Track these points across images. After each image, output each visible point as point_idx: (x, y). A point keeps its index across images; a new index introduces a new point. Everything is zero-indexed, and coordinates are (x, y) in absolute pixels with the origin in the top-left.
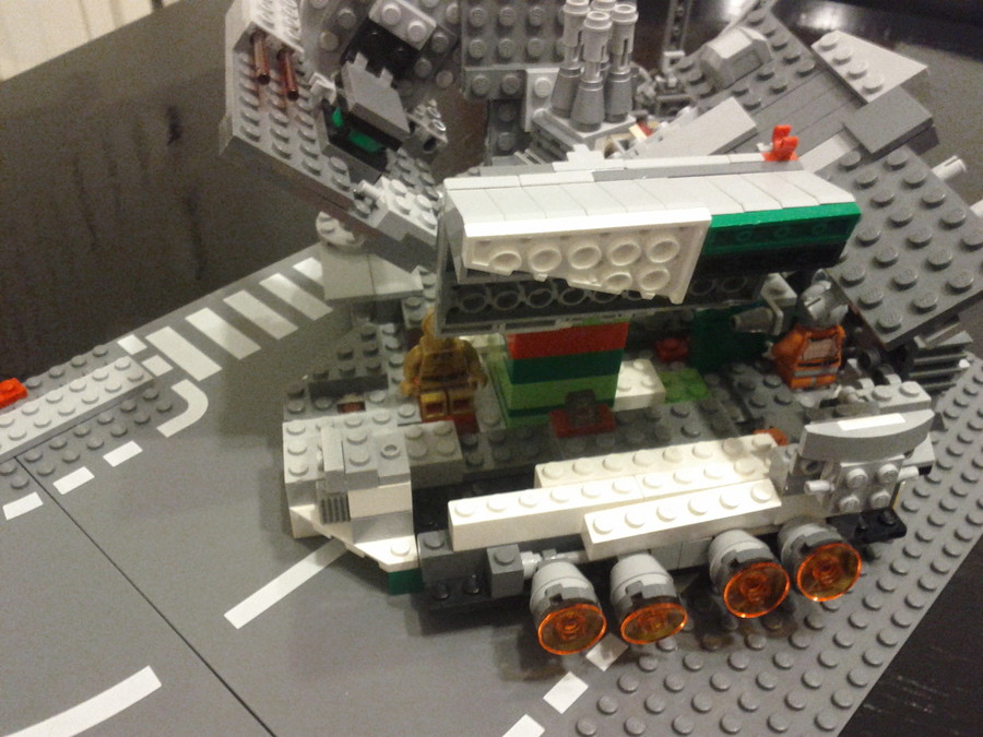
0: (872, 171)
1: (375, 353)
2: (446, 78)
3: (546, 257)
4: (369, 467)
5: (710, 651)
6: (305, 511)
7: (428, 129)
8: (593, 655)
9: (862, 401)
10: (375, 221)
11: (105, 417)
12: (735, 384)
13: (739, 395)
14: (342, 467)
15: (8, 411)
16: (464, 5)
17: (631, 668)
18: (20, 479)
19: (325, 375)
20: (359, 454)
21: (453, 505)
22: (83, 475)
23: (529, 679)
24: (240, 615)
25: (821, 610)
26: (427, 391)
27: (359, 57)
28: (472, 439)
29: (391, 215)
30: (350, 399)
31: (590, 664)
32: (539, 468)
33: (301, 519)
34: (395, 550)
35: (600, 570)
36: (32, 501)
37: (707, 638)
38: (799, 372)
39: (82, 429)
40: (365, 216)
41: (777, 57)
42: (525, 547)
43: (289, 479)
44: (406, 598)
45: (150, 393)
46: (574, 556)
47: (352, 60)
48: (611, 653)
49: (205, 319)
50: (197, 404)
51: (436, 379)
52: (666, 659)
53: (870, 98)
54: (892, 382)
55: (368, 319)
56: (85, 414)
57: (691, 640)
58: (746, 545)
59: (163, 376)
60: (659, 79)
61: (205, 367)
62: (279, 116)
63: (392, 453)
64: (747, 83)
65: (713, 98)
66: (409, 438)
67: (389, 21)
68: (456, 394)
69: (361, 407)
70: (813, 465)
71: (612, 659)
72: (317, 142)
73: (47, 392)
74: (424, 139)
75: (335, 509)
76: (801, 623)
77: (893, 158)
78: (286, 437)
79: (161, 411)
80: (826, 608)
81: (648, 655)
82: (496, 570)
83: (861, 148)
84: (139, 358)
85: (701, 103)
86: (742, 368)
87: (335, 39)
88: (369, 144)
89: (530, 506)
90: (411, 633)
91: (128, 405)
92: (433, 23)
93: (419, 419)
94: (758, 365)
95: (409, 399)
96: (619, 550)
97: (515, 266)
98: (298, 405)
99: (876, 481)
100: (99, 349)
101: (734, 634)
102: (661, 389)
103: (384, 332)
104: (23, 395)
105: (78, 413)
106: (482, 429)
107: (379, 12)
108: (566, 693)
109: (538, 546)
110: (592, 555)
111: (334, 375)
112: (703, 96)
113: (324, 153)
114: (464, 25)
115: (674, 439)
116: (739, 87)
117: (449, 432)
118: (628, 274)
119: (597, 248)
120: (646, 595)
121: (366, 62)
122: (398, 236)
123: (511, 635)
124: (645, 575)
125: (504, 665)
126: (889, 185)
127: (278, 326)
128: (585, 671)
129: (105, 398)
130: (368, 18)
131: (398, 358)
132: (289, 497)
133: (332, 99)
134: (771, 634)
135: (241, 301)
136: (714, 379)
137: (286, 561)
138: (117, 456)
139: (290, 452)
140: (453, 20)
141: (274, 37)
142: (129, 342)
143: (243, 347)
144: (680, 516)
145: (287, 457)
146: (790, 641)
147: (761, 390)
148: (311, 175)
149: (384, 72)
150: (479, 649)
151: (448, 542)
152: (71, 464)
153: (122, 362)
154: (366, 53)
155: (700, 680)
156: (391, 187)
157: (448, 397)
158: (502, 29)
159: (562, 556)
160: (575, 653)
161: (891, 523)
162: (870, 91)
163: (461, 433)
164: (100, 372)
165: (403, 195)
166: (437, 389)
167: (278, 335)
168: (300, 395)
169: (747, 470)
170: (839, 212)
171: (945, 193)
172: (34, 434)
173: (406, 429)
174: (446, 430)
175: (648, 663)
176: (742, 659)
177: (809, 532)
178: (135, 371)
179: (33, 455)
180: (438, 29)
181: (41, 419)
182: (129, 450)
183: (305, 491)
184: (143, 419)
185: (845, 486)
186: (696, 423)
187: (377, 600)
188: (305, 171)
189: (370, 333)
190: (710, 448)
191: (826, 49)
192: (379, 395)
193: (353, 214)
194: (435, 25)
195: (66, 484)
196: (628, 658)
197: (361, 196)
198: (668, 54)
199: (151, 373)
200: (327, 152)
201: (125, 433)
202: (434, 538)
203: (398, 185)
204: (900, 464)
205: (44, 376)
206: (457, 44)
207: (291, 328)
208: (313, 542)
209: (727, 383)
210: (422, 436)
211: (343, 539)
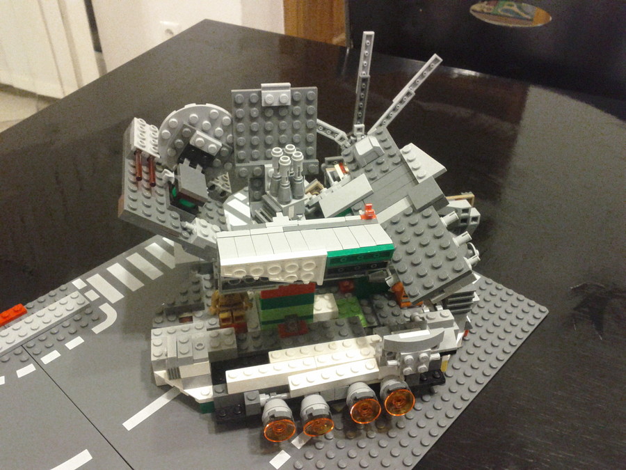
0: (417, 218)
1: (198, 292)
2: (229, 166)
3: (257, 271)
4: (190, 355)
5: (350, 439)
6: (161, 374)
7: (222, 188)
8: (295, 442)
9: (421, 320)
10: (191, 240)
11: (66, 324)
12: (374, 305)
13: (376, 310)
14: (176, 356)
15: (17, 322)
16: (235, 136)
17: (311, 448)
18: (25, 357)
19: (174, 304)
20: (184, 349)
21: (228, 373)
22: (55, 355)
23: (264, 454)
24: (130, 424)
25: (405, 419)
26: (223, 312)
27: (186, 160)
28: (243, 336)
29: (198, 238)
30: (187, 315)
31: (293, 446)
32: (270, 353)
33: (159, 377)
34: (203, 393)
35: (295, 403)
36: (30, 368)
37: (349, 433)
38: (404, 300)
39: (54, 330)
40: (187, 238)
41: (386, 153)
42: (261, 391)
43: (153, 359)
44: (209, 415)
45: (88, 311)
46: (285, 395)
47: (182, 162)
48: (303, 441)
49: (116, 269)
50: (112, 316)
51: (226, 305)
52: (328, 443)
53: (420, 181)
54: (438, 309)
55: (197, 272)
56: (56, 323)
57: (341, 434)
58: (362, 389)
59: (95, 301)
60: (352, 138)
61: (115, 296)
62: (147, 194)
63: (200, 347)
64: (372, 166)
65: (357, 172)
66: (211, 337)
67: (198, 146)
68: (236, 314)
69: (191, 319)
70: (390, 353)
71: (304, 444)
72: (165, 205)
73: (38, 311)
74: (220, 191)
75: (174, 374)
76: (394, 426)
77: (425, 212)
78: (153, 337)
79: (93, 320)
80: (407, 418)
81: (320, 441)
82: (247, 403)
83: (413, 206)
84: (83, 291)
85: (352, 173)
86: (378, 297)
87: (174, 153)
88: (189, 205)
89: (263, 373)
90: (210, 433)
91: (77, 317)
92: (220, 144)
93: (219, 326)
94: (386, 295)
95: (215, 315)
96: (305, 393)
97: (244, 275)
98: (159, 319)
99: (418, 361)
100: (63, 287)
101: (362, 431)
102: (336, 309)
103: (204, 279)
104: (25, 312)
105: (53, 322)
106: (249, 330)
107: (194, 141)
108: (280, 459)
109: (268, 391)
110: (293, 396)
111: (178, 304)
112: (353, 171)
113: (168, 209)
114: (235, 144)
115: (335, 337)
116: (368, 168)
117: (231, 334)
118: (295, 275)
119: (280, 267)
120: (314, 415)
121: (189, 162)
122: (203, 246)
123: (256, 433)
124: (316, 404)
125: (253, 447)
126: (422, 226)
127: (153, 272)
128: (290, 449)
129: (66, 314)
130: (189, 143)
131: (210, 293)
132: (153, 367)
133: (173, 182)
134: (380, 431)
135: (135, 259)
136: (364, 302)
137: (153, 397)
138: (72, 344)
139: (155, 345)
140: (231, 141)
141: (146, 152)
142: (78, 283)
143: (135, 285)
144: (331, 376)
145: (153, 348)
146: (387, 434)
147: (386, 308)
148: (160, 223)
149: (198, 166)
150: (242, 439)
151: (226, 390)
152: (49, 349)
153: (75, 294)
154: (189, 159)
155: (343, 453)
156: (200, 223)
157: (232, 314)
158: (253, 147)
159: (279, 395)
160: (286, 441)
161: (439, 377)
162: (421, 178)
163: (237, 333)
164: (63, 300)
165: (206, 227)
166: (227, 311)
167: (153, 278)
168: (161, 314)
169: (366, 353)
170: (385, 249)
171: (444, 231)
172: (31, 333)
173: (210, 332)
174: (229, 333)
175: (320, 445)
176: (363, 443)
177: (391, 383)
178: (81, 299)
179: (31, 344)
180: (223, 146)
181: (34, 326)
182: (77, 341)
183: (161, 364)
184: (84, 325)
185: (404, 364)
186: (346, 329)
187: (195, 416)
188: (158, 222)
189: (197, 281)
190: (351, 342)
191: (406, 153)
192: (200, 313)
193: (181, 238)
194: (221, 145)
195: (47, 359)
196: (311, 443)
197: (185, 229)
198: (356, 126)
199: (89, 300)
200: (169, 209)
201: (76, 332)
202: (220, 387)
203: (203, 222)
204: (430, 353)
205: (35, 302)
206: (232, 152)
207: (160, 273)
208: (166, 388)
209: (370, 304)
210: (219, 335)
211: (178, 387)
